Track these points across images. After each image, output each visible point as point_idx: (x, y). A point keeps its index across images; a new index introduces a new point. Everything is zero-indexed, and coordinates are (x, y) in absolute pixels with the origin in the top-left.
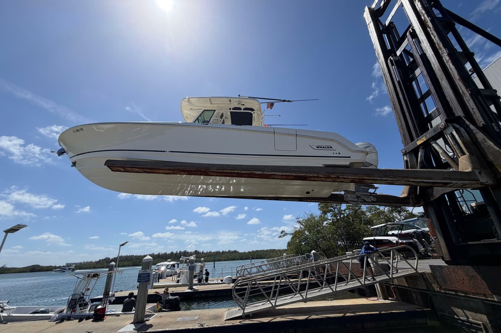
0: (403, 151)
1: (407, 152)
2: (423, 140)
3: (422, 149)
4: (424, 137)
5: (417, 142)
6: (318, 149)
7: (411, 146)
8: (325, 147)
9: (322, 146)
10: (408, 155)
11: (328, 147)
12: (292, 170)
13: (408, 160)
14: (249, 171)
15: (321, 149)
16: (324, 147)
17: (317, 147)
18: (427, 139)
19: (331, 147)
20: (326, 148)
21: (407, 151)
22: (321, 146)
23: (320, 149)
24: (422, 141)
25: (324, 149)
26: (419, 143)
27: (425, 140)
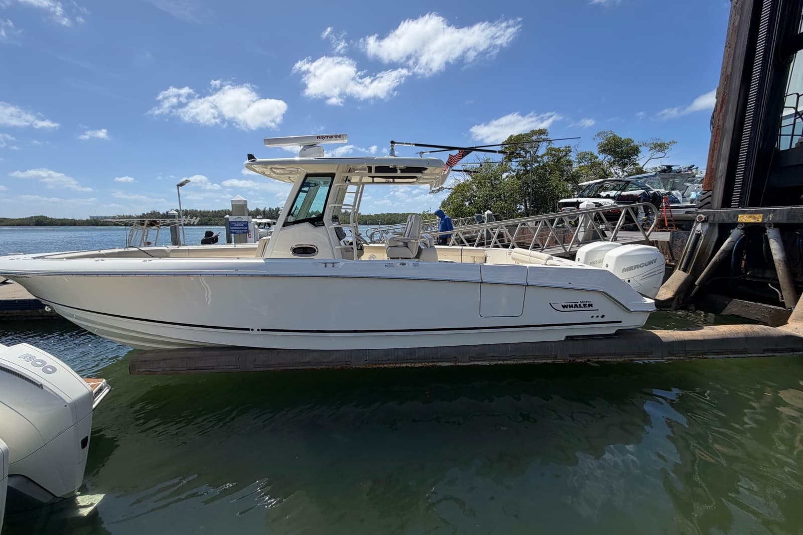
0: (702, 216)
1: (709, 222)
2: (754, 218)
3: (742, 229)
4: (762, 215)
5: (740, 216)
6: (565, 309)
7: (723, 214)
8: (580, 305)
9: (574, 304)
10: (706, 226)
11: (584, 305)
12: (509, 355)
13: (703, 235)
14: (428, 362)
15: (571, 309)
16: (578, 304)
17: (564, 307)
18: (765, 222)
19: (591, 305)
20: (580, 307)
21: (709, 219)
22: (571, 304)
23: (568, 309)
24: (752, 221)
25: (576, 309)
26: (743, 219)
27: (760, 220)
